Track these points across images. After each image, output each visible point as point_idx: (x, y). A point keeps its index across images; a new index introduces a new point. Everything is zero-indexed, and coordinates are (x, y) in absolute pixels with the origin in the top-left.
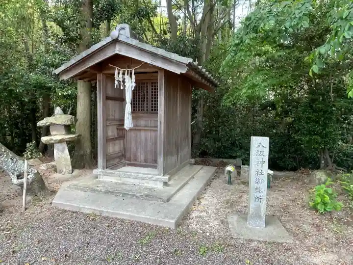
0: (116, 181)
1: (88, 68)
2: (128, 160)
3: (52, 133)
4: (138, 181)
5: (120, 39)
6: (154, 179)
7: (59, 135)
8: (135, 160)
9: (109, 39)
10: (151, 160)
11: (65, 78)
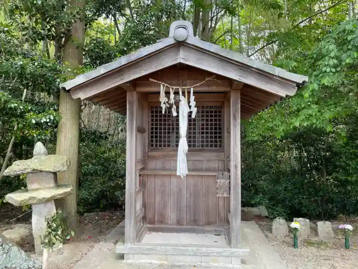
0: (159, 263)
1: (127, 82)
2: (150, 223)
3: (29, 187)
4: (199, 259)
5: (188, 41)
6: (225, 254)
7: (44, 189)
8: (161, 222)
9: (169, 41)
10: (188, 221)
11: (82, 95)
